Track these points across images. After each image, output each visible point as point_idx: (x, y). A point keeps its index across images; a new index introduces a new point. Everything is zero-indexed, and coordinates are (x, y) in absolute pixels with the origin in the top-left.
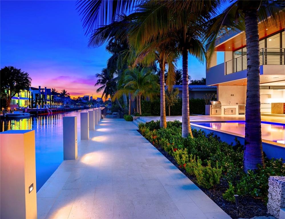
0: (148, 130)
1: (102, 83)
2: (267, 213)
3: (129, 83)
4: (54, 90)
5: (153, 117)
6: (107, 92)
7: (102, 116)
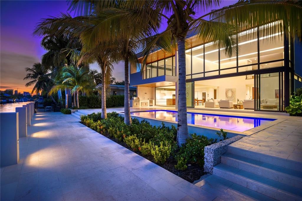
0: (92, 121)
1: (32, 77)
2: (204, 172)
3: (68, 79)
5: (90, 109)
6: (38, 87)
7: (36, 110)
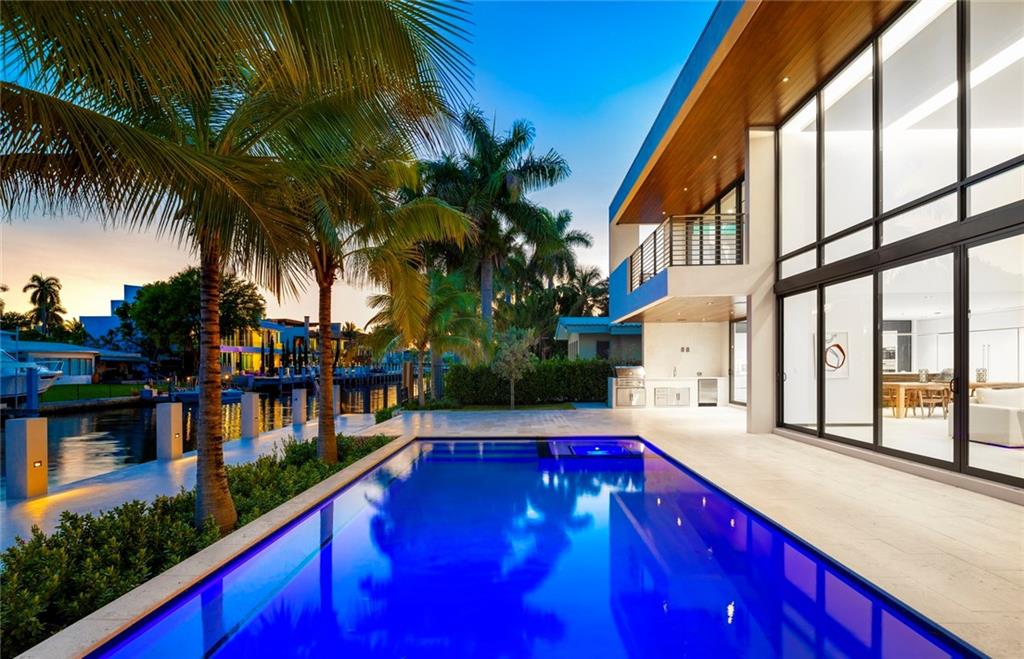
4: (350, 327)
